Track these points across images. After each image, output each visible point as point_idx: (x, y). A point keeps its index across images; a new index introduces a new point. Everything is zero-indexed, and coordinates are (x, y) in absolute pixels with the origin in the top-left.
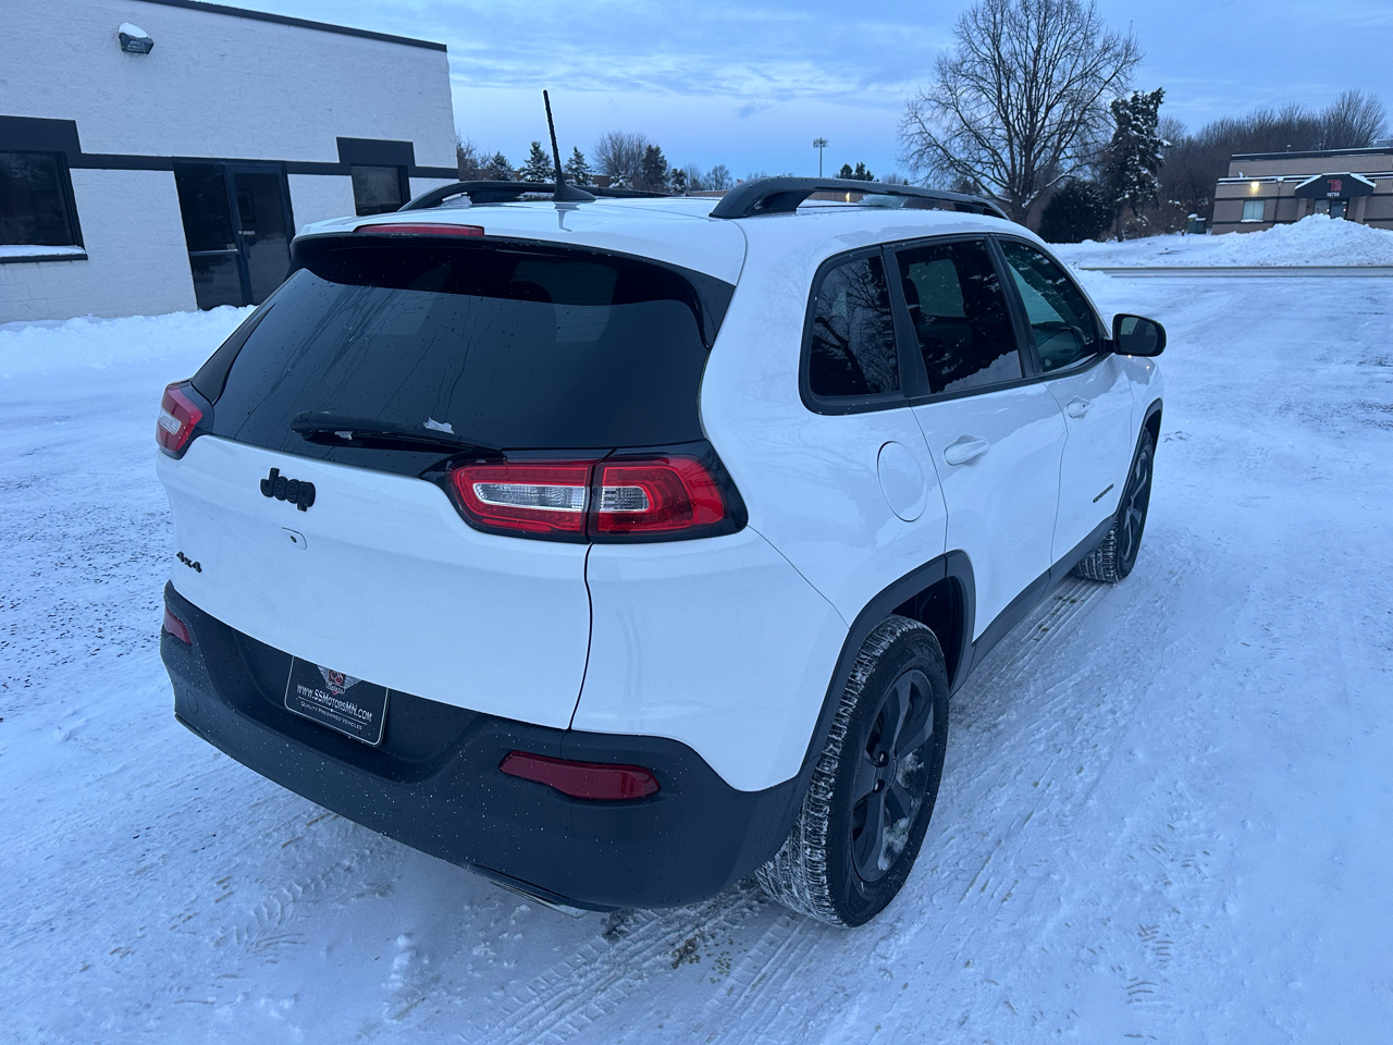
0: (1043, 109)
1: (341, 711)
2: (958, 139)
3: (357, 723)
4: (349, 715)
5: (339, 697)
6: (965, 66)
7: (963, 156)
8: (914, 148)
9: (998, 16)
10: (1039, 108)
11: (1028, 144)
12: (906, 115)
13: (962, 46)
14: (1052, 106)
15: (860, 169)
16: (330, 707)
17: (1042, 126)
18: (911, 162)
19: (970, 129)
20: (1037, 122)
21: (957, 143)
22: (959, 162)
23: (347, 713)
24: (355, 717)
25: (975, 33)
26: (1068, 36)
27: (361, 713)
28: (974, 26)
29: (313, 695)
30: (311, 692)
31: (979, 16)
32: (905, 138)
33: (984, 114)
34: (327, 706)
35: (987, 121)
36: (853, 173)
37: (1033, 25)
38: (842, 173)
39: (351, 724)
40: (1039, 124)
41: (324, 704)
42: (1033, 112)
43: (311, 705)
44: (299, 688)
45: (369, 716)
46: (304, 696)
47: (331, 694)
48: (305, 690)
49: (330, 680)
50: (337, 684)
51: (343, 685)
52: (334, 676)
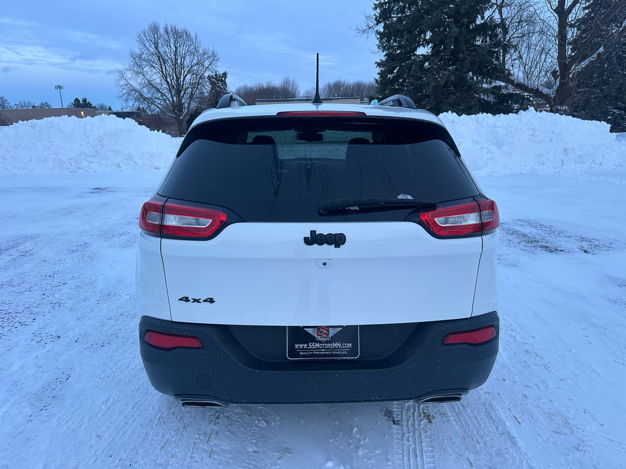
0: (182, 77)
1: (331, 349)
2: (145, 88)
3: (342, 351)
4: (337, 349)
5: (327, 342)
6: (144, 56)
7: (149, 96)
8: (124, 91)
9: (155, 35)
10: (180, 76)
11: (178, 92)
12: (118, 76)
13: (141, 47)
14: (186, 76)
15: (85, 100)
16: (322, 349)
17: (183, 84)
18: (124, 98)
19: (150, 84)
20: (181, 82)
21: (145, 90)
22: (147, 98)
23: (335, 348)
24: (341, 349)
25: (146, 42)
26: (188, 47)
27: (344, 346)
28: (145, 39)
29: (308, 346)
30: (305, 346)
31: (147, 34)
32: (119, 87)
33: (157, 79)
34: (320, 349)
35: (158, 81)
36: (81, 102)
37: (172, 40)
38: (75, 102)
39: (339, 353)
40: (182, 84)
41: (317, 349)
42: (178, 79)
43: (308, 352)
44: (297, 346)
45: (350, 345)
46: (301, 349)
47: (321, 342)
48: (301, 346)
49: (318, 335)
50: (324, 336)
51: (328, 335)
52: (321, 332)
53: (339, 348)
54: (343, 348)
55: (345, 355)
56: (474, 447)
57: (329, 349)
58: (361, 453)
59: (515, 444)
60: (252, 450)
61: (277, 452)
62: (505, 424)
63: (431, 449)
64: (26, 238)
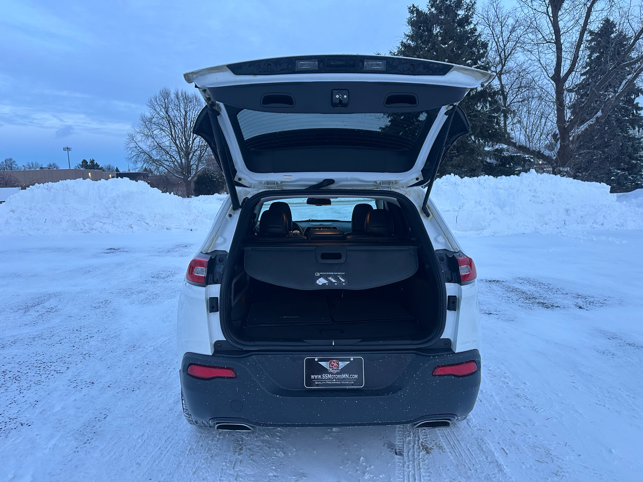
0: (191, 139)
2: (154, 150)
3: (350, 381)
5: (337, 373)
6: (154, 120)
7: (158, 158)
8: (134, 154)
9: (166, 100)
10: (189, 139)
11: (187, 154)
12: (128, 139)
13: (151, 111)
14: (195, 138)
15: (92, 162)
16: (334, 379)
17: (192, 147)
18: (133, 159)
19: (159, 146)
20: (190, 145)
21: (154, 152)
22: (156, 160)
23: (344, 379)
25: (157, 106)
26: (197, 111)
27: (351, 376)
28: (156, 103)
29: (322, 377)
30: (320, 376)
31: (158, 99)
32: (128, 149)
33: (166, 142)
34: (331, 379)
35: (167, 143)
36: (89, 164)
37: (182, 105)
38: (82, 163)
39: (347, 382)
40: (190, 146)
41: (329, 379)
42: (187, 141)
43: (322, 382)
44: (312, 377)
45: (356, 376)
46: (316, 379)
47: (332, 374)
48: (316, 376)
49: (330, 368)
50: (335, 368)
51: (338, 367)
52: (332, 365)
53: (347, 379)
54: (350, 379)
55: (352, 385)
56: (466, 473)
57: (339, 379)
58: (367, 477)
59: (501, 470)
60: (272, 474)
61: (295, 476)
62: (494, 455)
63: (428, 474)
64: (50, 296)
